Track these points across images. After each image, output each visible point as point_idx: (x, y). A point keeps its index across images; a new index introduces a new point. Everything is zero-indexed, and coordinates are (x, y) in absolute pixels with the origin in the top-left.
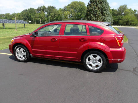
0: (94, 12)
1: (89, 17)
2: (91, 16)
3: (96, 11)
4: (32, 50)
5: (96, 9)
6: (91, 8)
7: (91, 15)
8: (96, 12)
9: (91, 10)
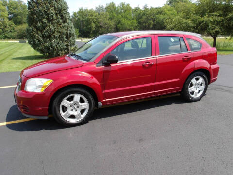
0: (47, 14)
1: (39, 24)
2: (42, 22)
3: (52, 13)
4: (104, 92)
5: (52, 11)
6: (40, 7)
7: (45, 20)
8: (52, 16)
9: (41, 11)
